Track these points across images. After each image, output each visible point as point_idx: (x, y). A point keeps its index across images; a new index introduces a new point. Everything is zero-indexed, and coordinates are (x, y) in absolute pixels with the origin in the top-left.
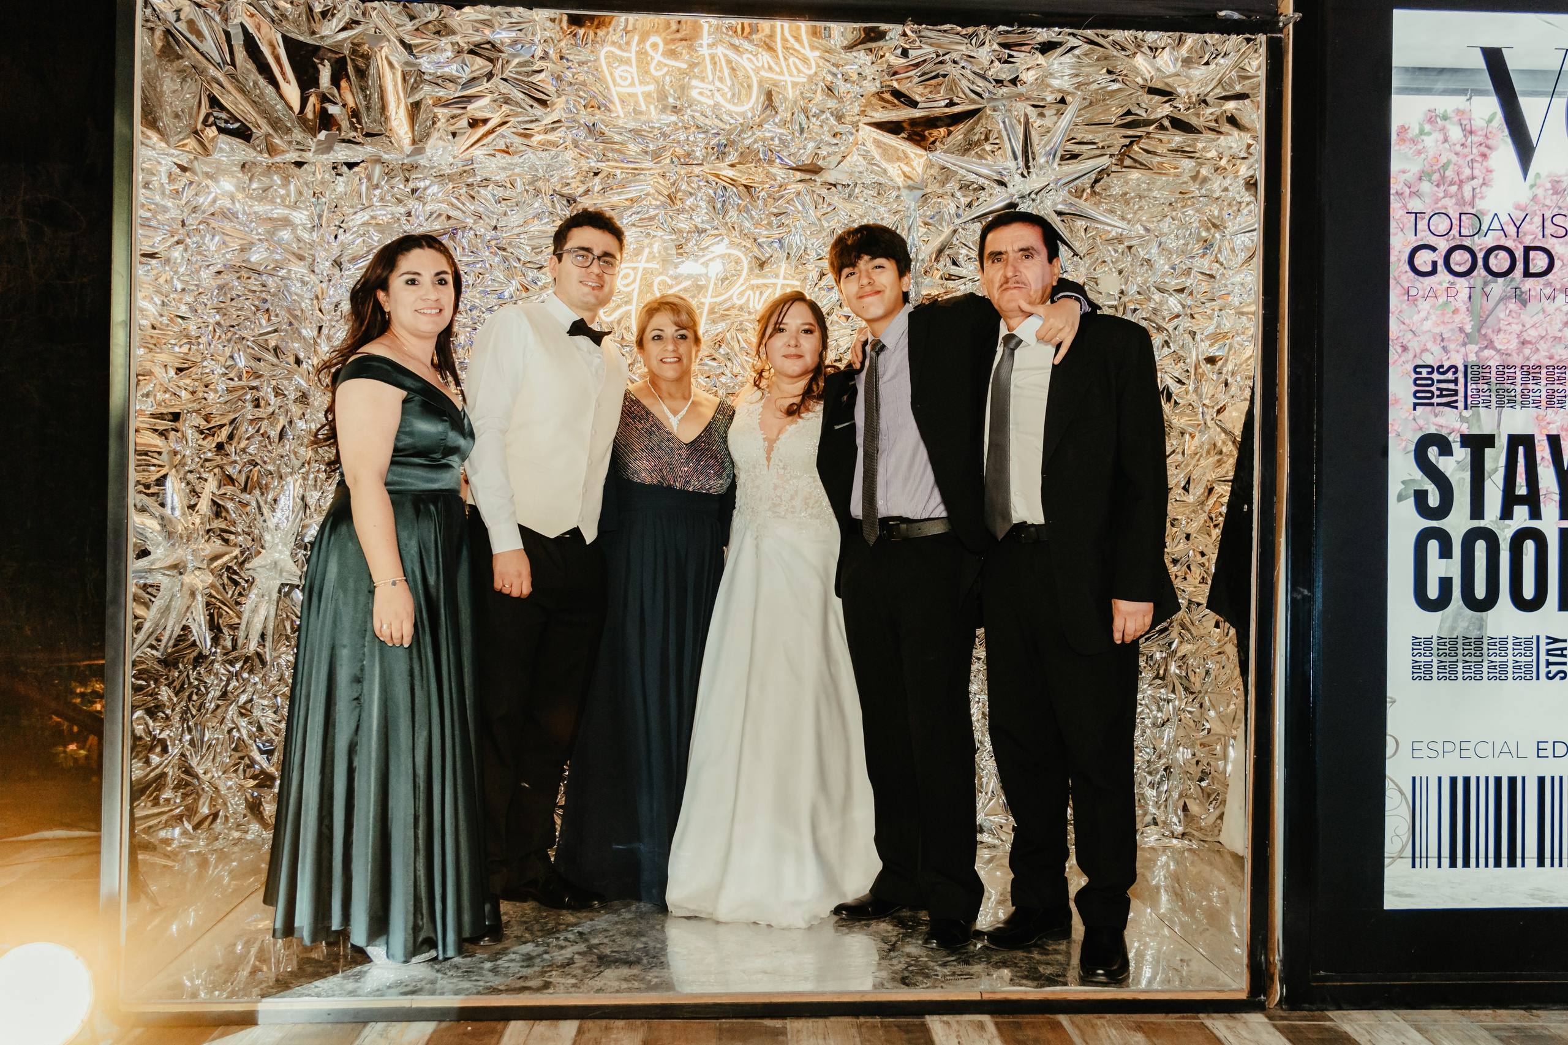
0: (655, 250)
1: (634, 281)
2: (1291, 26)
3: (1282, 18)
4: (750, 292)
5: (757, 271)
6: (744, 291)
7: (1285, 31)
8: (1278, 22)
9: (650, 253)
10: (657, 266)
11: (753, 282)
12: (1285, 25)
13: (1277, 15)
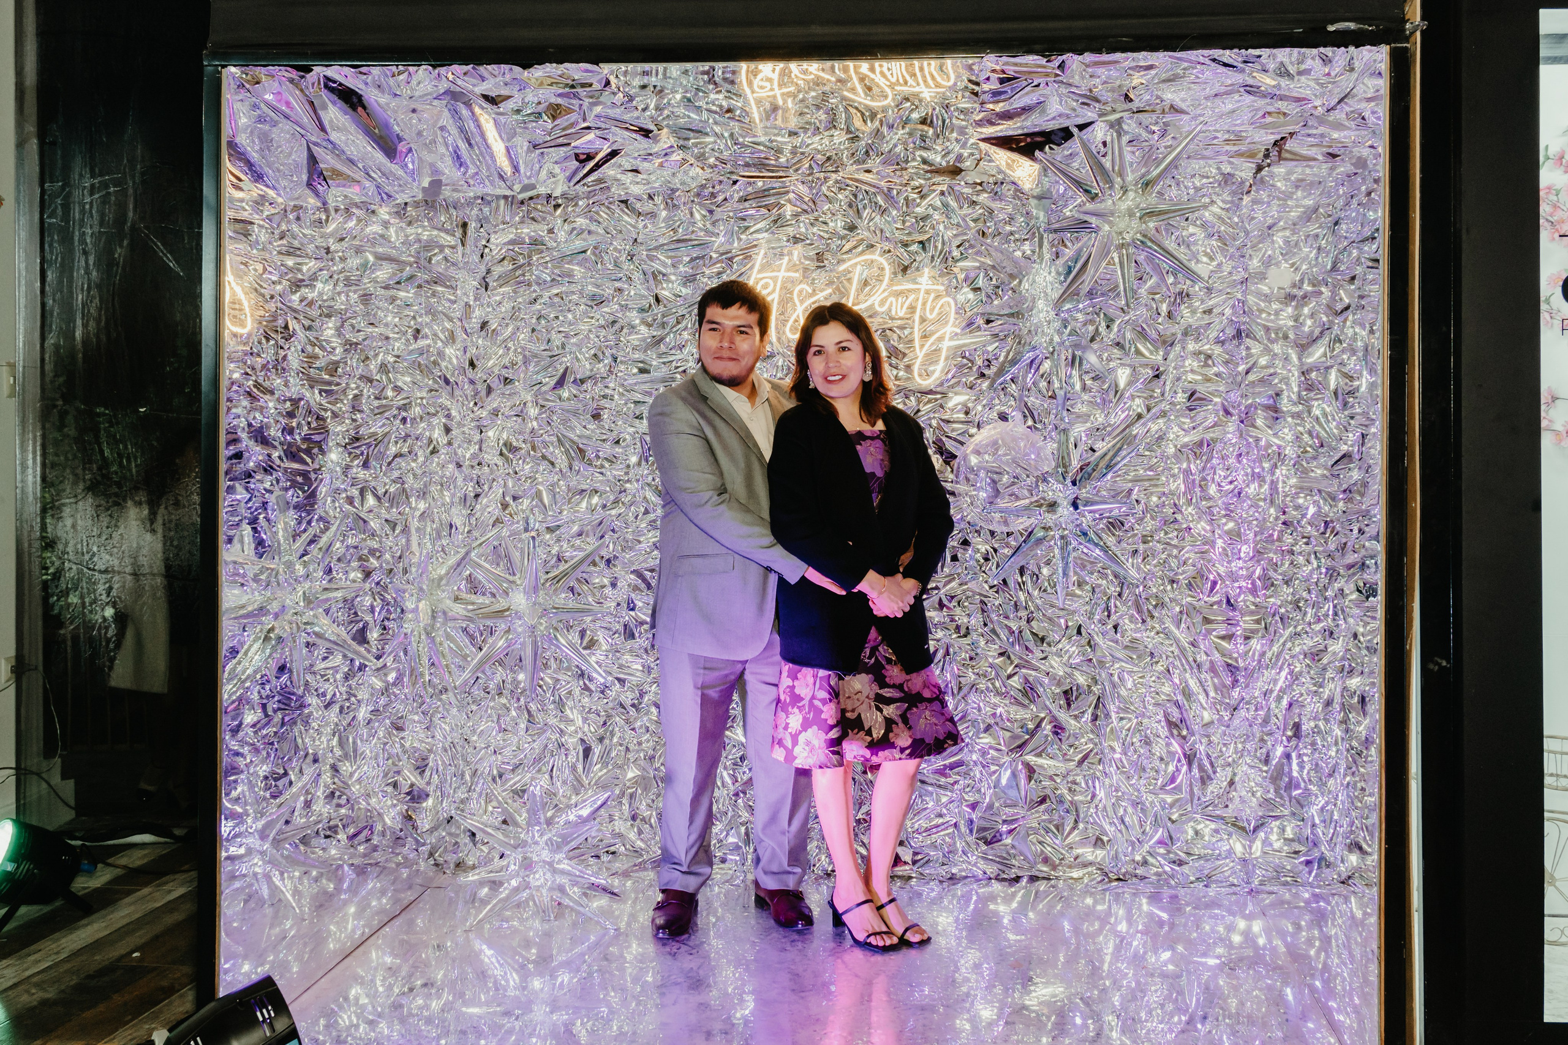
0: (795, 257)
1: (774, 291)
2: (1418, 34)
3: (1408, 26)
4: (892, 299)
5: (900, 276)
6: (886, 298)
7: (1412, 39)
8: (1405, 30)
9: (790, 260)
10: (797, 275)
11: (895, 288)
12: (1413, 33)
13: (1404, 21)
